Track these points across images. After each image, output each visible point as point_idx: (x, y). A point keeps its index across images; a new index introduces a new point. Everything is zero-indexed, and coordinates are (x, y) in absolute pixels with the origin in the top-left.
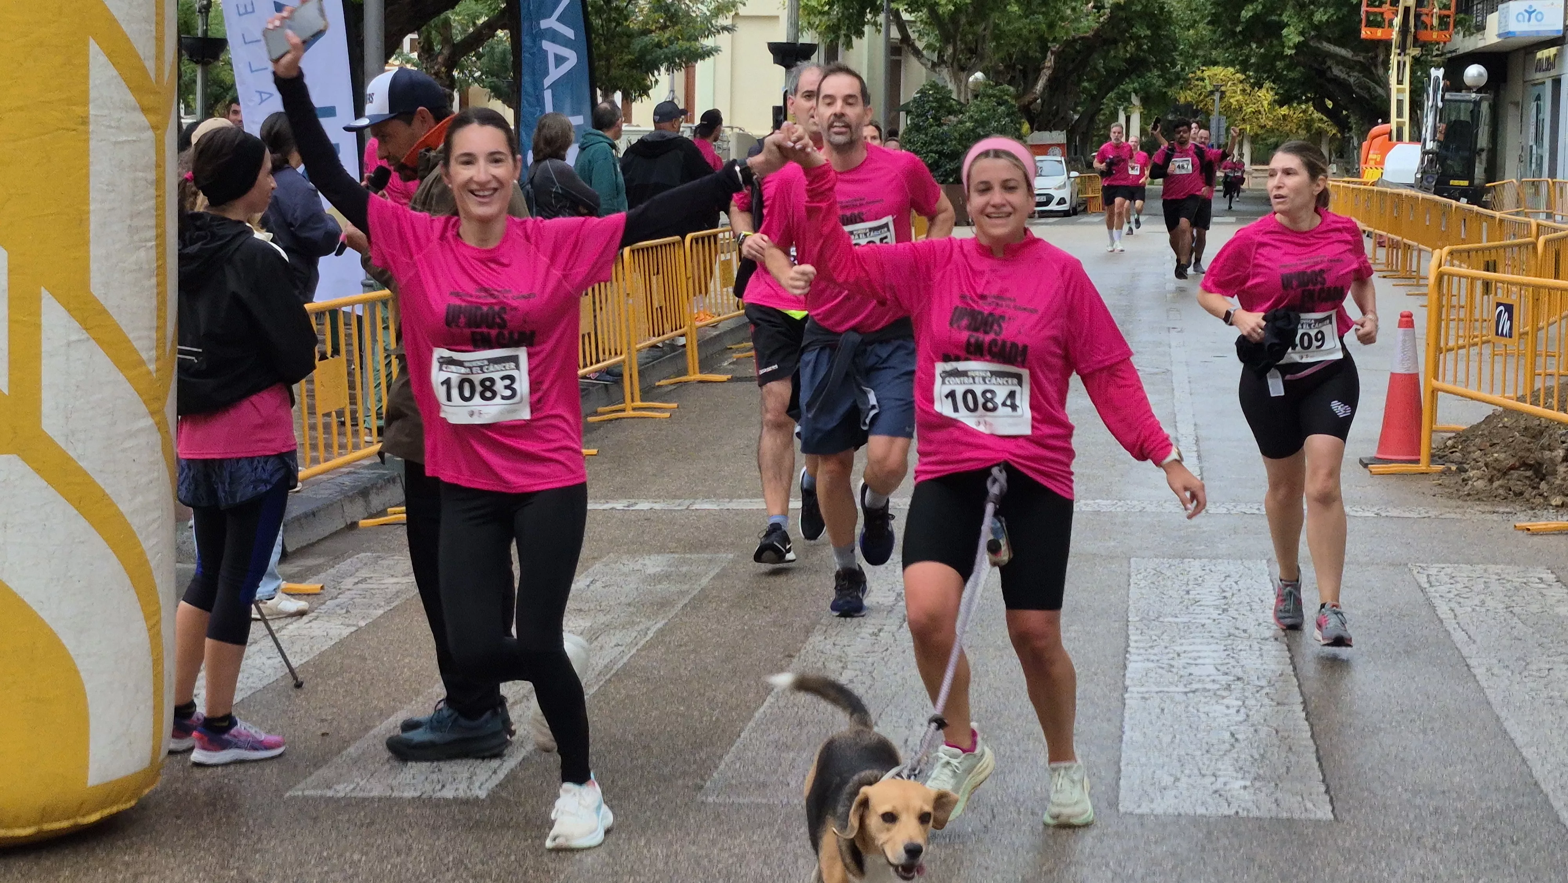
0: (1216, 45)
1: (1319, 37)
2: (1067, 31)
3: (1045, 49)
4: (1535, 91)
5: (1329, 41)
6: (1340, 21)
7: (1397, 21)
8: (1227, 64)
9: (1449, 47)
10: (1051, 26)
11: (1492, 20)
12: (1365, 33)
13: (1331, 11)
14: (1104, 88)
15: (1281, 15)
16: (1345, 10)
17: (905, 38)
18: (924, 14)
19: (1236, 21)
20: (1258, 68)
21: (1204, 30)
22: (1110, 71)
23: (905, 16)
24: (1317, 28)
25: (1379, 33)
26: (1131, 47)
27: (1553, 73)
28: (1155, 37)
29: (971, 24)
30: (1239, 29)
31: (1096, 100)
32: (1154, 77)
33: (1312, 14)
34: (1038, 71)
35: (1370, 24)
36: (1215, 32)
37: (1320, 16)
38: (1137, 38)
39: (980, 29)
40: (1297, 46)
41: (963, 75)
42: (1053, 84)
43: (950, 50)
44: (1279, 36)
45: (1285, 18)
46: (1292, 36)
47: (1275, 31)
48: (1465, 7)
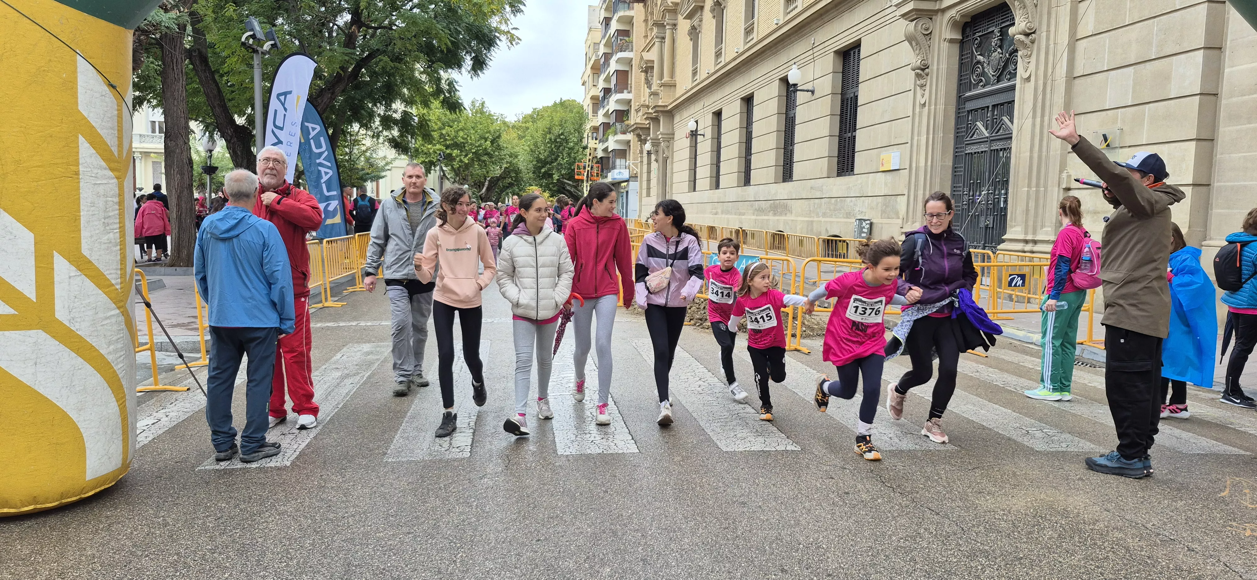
0: (535, 179)
1: (563, 178)
2: (491, 175)
3: (485, 179)
4: (621, 195)
5: (566, 179)
6: (569, 173)
7: (586, 174)
8: (536, 185)
10: (487, 172)
11: (610, 175)
12: (576, 177)
13: (566, 171)
14: (502, 191)
15: (552, 171)
16: (570, 171)
17: (444, 175)
18: (449, 168)
19: (540, 173)
20: (545, 187)
21: (531, 175)
22: (504, 186)
23: (444, 168)
24: (563, 175)
25: (579, 177)
26: (510, 180)
27: (626, 190)
28: (516, 177)
29: (464, 171)
31: (500, 194)
32: (516, 189)
34: (483, 185)
36: (534, 175)
37: (563, 172)
38: (511, 177)
39: (466, 172)
40: (557, 180)
42: (488, 189)
43: (458, 178)
44: (552, 178)
45: (554, 172)
46: (555, 177)
47: (551, 176)
48: (602, 171)
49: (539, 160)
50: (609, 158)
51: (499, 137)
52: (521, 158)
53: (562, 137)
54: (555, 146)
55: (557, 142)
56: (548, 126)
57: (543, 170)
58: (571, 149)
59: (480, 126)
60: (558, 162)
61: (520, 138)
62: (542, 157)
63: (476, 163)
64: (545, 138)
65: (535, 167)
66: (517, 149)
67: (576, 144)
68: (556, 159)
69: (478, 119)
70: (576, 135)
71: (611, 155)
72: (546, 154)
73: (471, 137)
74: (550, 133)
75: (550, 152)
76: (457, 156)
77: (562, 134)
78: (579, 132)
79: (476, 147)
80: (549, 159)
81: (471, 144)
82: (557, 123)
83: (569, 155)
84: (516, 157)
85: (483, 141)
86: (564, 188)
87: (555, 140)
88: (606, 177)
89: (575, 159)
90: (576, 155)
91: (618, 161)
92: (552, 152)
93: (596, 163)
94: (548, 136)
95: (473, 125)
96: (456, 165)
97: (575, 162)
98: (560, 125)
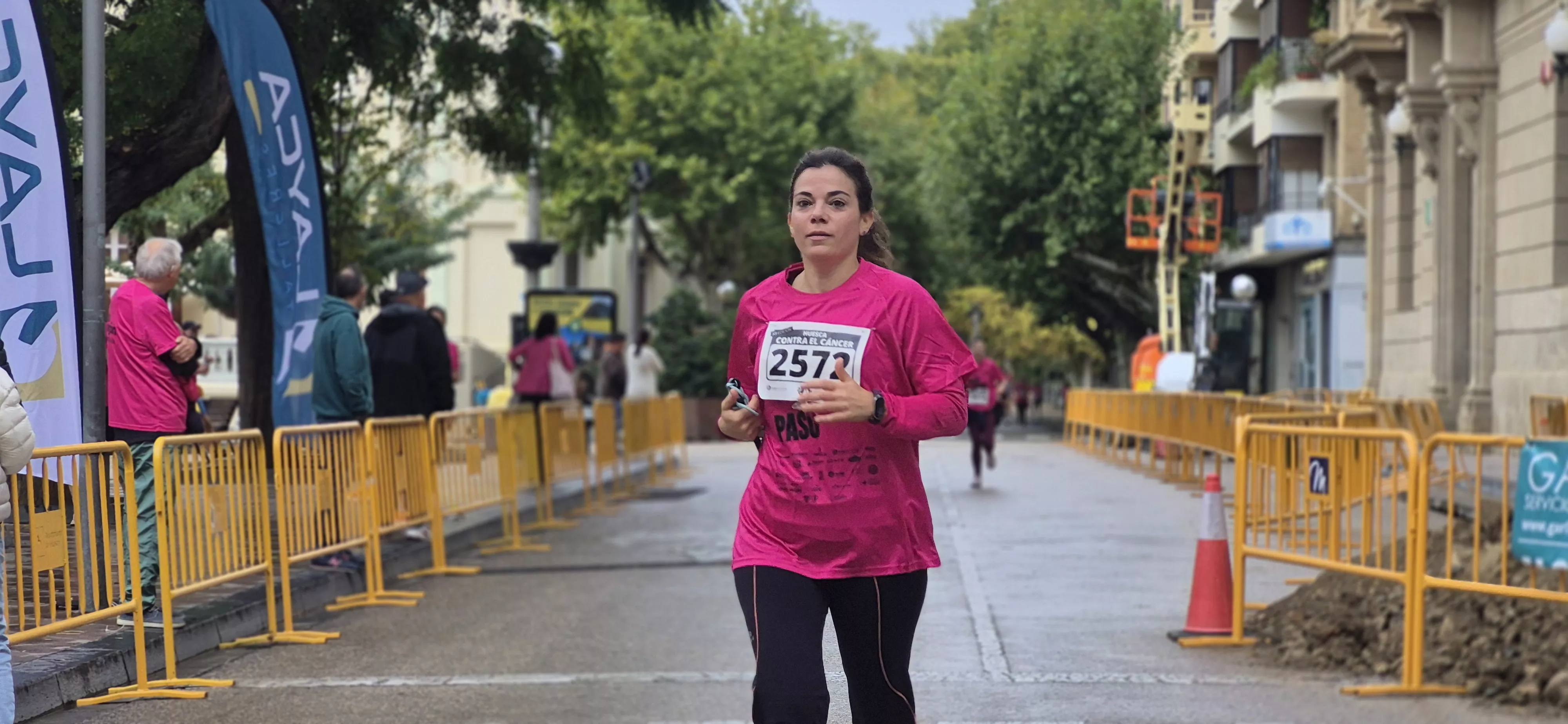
1: (1083, 248)
4: (1302, 307)
5: (1093, 252)
6: (1104, 232)
7: (1163, 230)
9: (1215, 260)
11: (1259, 233)
12: (1131, 242)
13: (1093, 221)
15: (1042, 225)
16: (1107, 221)
17: (651, 247)
18: (669, 221)
19: (996, 231)
21: (963, 240)
23: (652, 225)
24: (1081, 239)
25: (1145, 243)
27: (1323, 286)
29: (720, 231)
30: (1000, 240)
33: (1073, 226)
35: (1135, 234)
36: (974, 243)
37: (1082, 227)
39: (730, 236)
40: (1062, 258)
41: (712, 285)
43: (697, 259)
44: (1041, 248)
45: (1047, 228)
46: (1055, 246)
47: (1036, 241)
48: (1230, 219)
49: (991, 184)
50: (1252, 171)
51: (848, 104)
52: (926, 179)
53: (1076, 97)
54: (1053, 132)
55: (1060, 118)
56: (1026, 59)
57: (1007, 223)
58: (1114, 140)
59: (778, 70)
60: (1062, 189)
61: (925, 107)
62: (1003, 172)
63: (764, 202)
64: (1013, 105)
65: (977, 208)
66: (914, 148)
67: (1131, 122)
68: (1056, 180)
69: (771, 42)
70: (1133, 87)
71: (1262, 159)
72: (1018, 161)
73: (747, 110)
74: (1032, 83)
75: (1032, 154)
76: (698, 178)
77: (1078, 86)
78: (1140, 79)
79: (765, 143)
80: (1030, 181)
81: (748, 134)
82: (1059, 48)
83: (1104, 162)
84: (911, 174)
85: (788, 123)
86: (1087, 288)
87: (1053, 109)
88: (1246, 241)
89: (1126, 176)
90: (1130, 163)
91: (1290, 183)
92: (1039, 156)
93: (1208, 190)
94: (1026, 96)
95: (754, 65)
96: (693, 210)
97: (1124, 190)
98: (1073, 55)
